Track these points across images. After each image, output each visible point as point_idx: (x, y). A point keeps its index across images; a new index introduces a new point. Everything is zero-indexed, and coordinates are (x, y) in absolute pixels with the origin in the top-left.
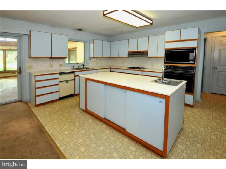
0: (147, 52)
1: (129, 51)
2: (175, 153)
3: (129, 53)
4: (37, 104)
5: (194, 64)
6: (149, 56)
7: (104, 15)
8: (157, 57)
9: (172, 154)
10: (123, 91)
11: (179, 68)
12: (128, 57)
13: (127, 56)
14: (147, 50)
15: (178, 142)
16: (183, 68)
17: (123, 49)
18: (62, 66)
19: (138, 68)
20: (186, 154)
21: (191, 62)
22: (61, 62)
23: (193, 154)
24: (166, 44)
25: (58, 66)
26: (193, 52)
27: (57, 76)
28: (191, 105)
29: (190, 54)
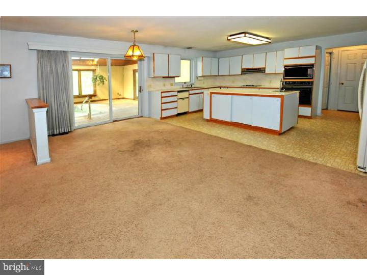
0: (265, 68)
1: (243, 68)
3: (244, 70)
4: (163, 117)
5: (312, 78)
6: (267, 72)
7: (228, 40)
8: (275, 74)
10: (249, 97)
11: (298, 82)
12: (242, 74)
13: (240, 74)
14: (264, 66)
16: (302, 83)
17: (235, 65)
19: (253, 86)
21: (309, 77)
24: (285, 60)
26: (310, 68)
27: (175, 93)
28: (309, 117)
29: (309, 70)
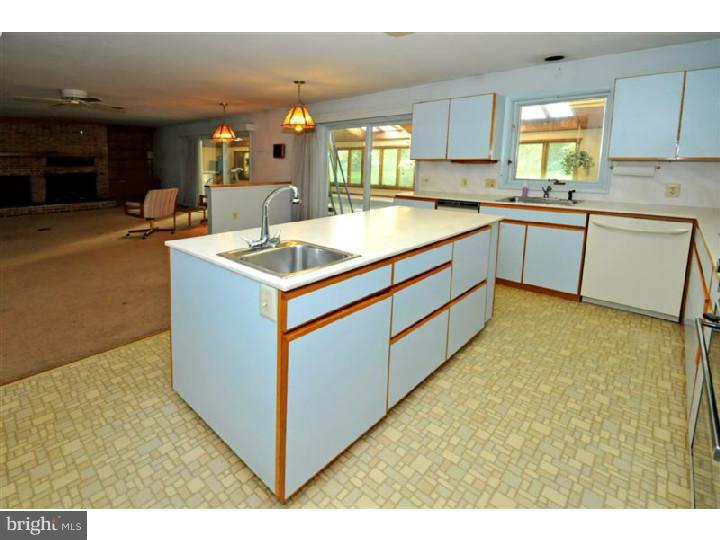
2: (185, 430)
9: (186, 422)
15: (213, 456)
18: (492, 186)
20: (167, 454)
22: (491, 172)
23: (155, 471)
25: (484, 184)
